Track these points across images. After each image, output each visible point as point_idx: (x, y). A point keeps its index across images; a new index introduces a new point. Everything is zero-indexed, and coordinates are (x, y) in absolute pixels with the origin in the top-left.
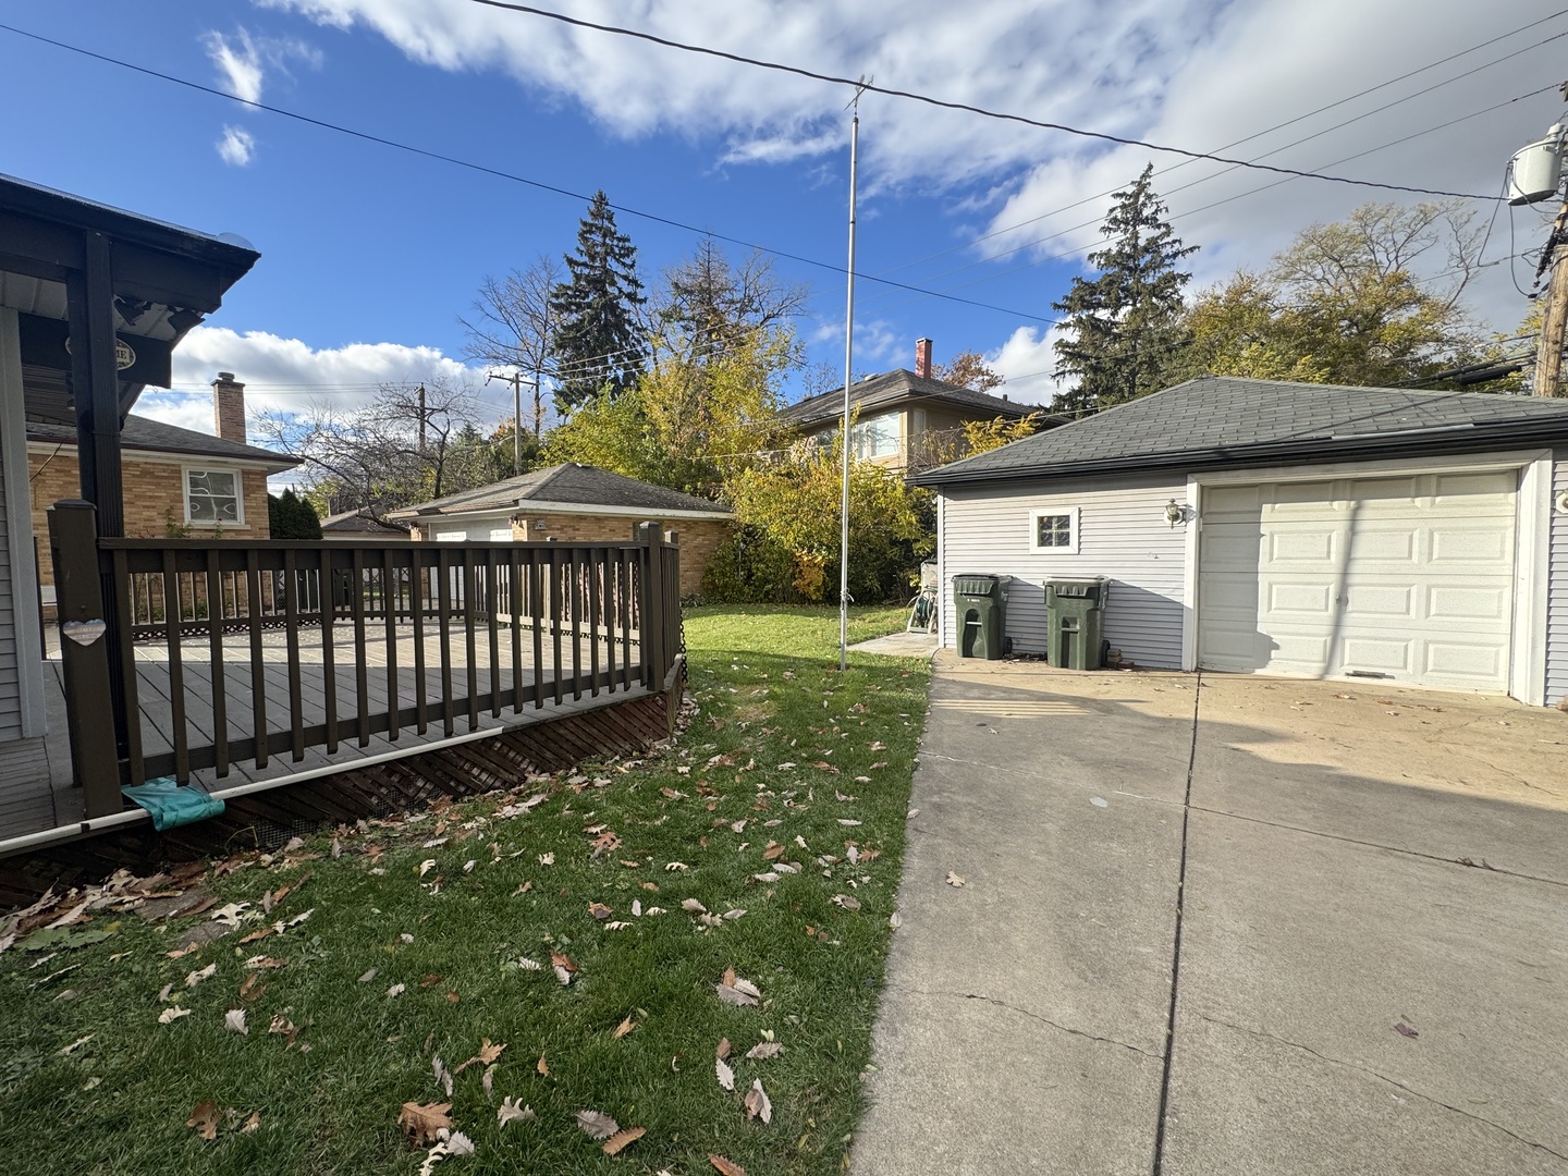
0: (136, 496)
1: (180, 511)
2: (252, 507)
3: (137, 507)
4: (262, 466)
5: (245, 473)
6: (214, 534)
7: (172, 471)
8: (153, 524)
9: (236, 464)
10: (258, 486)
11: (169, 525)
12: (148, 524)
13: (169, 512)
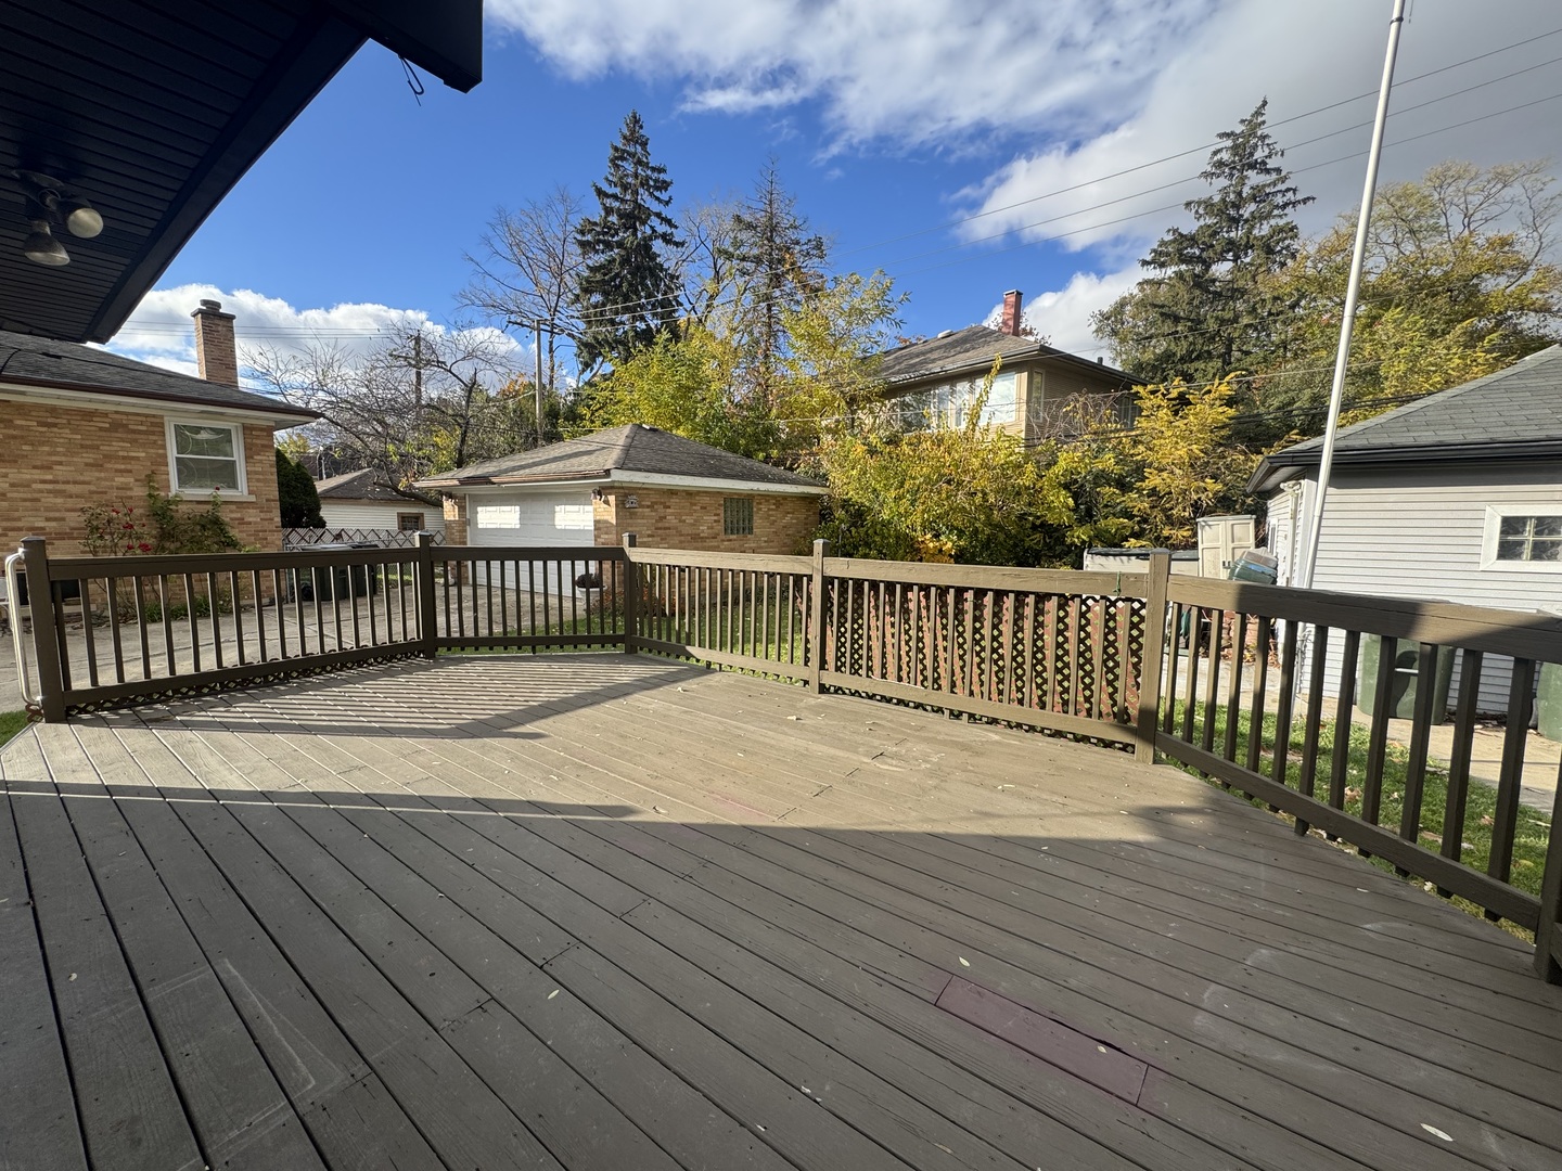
0: (105, 456)
1: (164, 477)
2: (256, 473)
3: (107, 470)
4: (268, 419)
5: (247, 430)
6: (210, 507)
7: (153, 424)
8: (129, 493)
9: (236, 416)
10: (263, 446)
11: (150, 496)
12: (122, 493)
13: (149, 478)
